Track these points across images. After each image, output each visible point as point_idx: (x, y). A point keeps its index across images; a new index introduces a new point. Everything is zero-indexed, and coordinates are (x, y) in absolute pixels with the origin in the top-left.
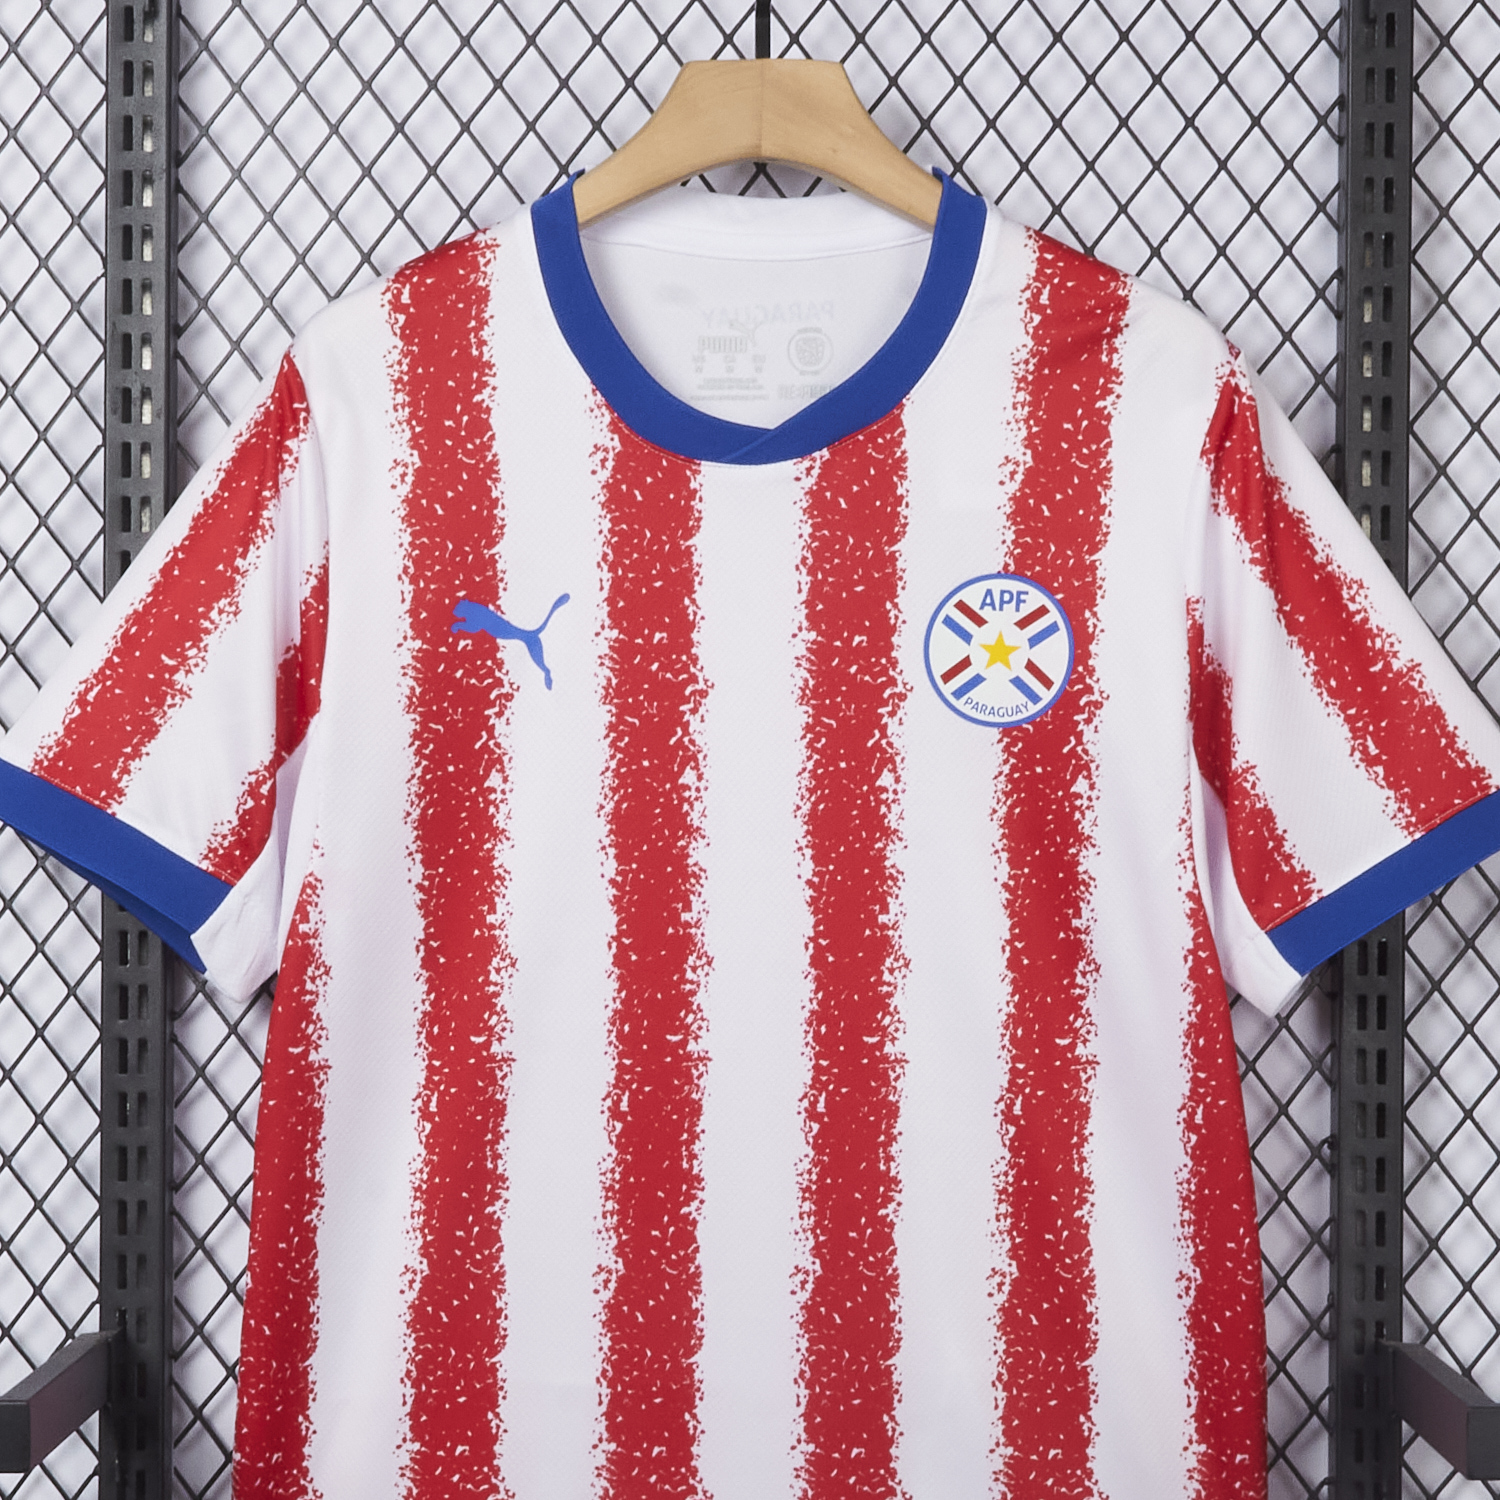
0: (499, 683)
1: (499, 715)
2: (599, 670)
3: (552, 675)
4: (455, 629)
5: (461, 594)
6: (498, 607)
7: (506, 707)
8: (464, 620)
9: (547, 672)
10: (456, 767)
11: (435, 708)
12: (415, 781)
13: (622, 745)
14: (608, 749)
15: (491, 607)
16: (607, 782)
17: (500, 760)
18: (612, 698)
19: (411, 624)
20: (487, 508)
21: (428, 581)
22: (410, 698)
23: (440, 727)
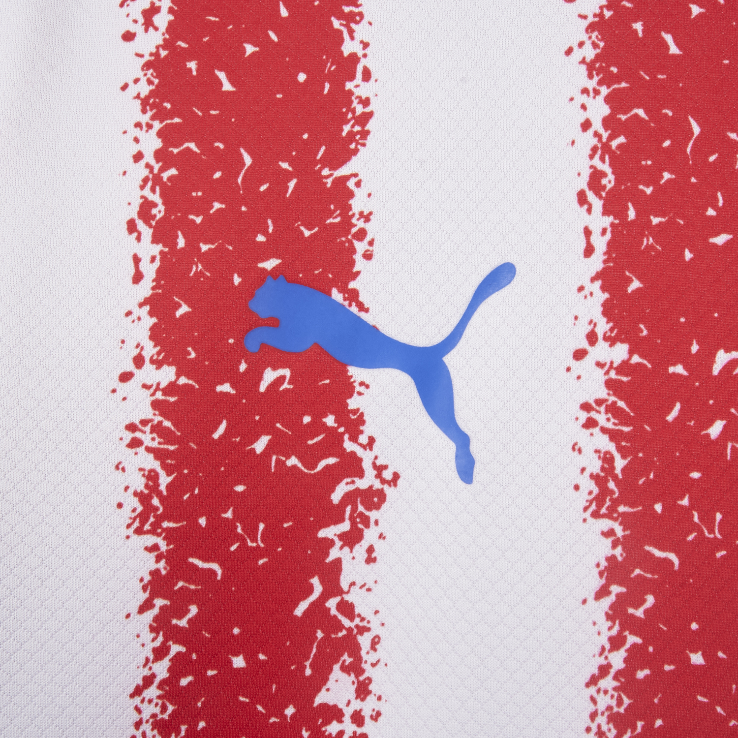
0: (352, 466)
1: (351, 539)
2: (583, 437)
3: (475, 448)
4: (253, 343)
5: (270, 264)
6: (353, 296)
7: (366, 521)
8: (273, 322)
9: (462, 441)
10: (250, 658)
11: (203, 521)
12: (152, 692)
13: (639, 613)
14: (604, 624)
15: (337, 296)
16: (604, 701)
17: (351, 645)
18: (615, 503)
19: (153, 329)
20: (331, 78)
21: (195, 235)
22: (143, 498)
23: (215, 566)
